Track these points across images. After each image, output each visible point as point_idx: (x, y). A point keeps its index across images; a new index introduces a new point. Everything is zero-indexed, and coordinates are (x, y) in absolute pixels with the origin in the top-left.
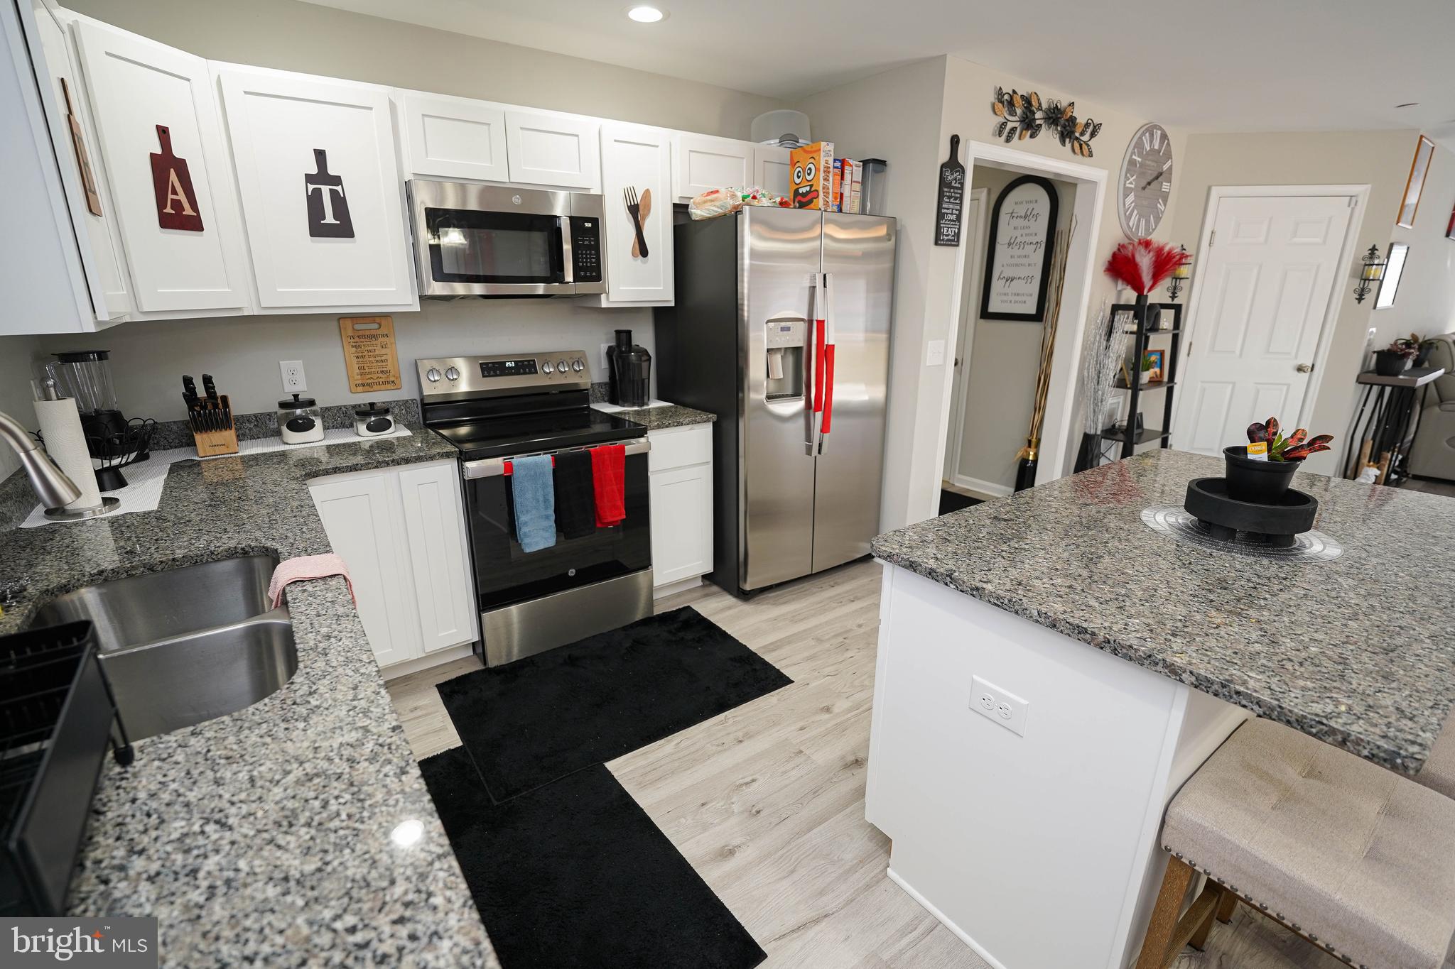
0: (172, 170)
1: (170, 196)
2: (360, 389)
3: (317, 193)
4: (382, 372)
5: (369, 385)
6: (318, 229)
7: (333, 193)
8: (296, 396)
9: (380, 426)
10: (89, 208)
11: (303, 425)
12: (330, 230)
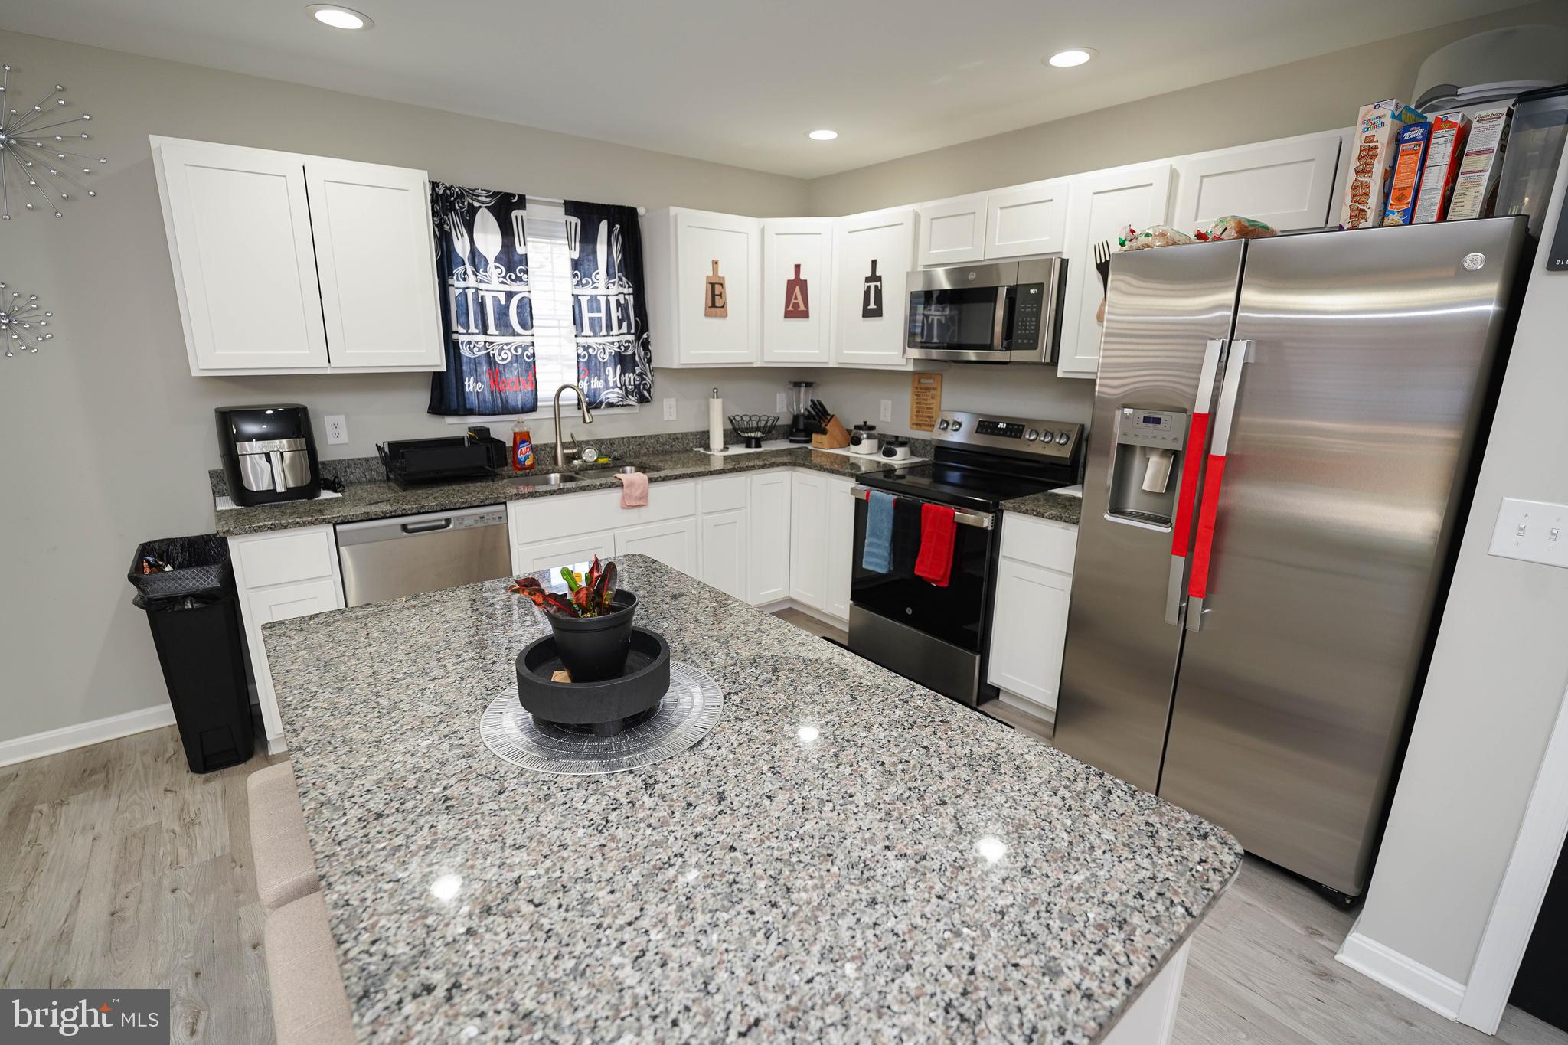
0: (797, 288)
1: (793, 301)
2: (915, 426)
3: (869, 287)
4: (929, 417)
5: (920, 425)
6: (867, 313)
7: (876, 286)
8: (865, 422)
9: (889, 453)
10: (707, 315)
11: (857, 441)
12: (871, 313)
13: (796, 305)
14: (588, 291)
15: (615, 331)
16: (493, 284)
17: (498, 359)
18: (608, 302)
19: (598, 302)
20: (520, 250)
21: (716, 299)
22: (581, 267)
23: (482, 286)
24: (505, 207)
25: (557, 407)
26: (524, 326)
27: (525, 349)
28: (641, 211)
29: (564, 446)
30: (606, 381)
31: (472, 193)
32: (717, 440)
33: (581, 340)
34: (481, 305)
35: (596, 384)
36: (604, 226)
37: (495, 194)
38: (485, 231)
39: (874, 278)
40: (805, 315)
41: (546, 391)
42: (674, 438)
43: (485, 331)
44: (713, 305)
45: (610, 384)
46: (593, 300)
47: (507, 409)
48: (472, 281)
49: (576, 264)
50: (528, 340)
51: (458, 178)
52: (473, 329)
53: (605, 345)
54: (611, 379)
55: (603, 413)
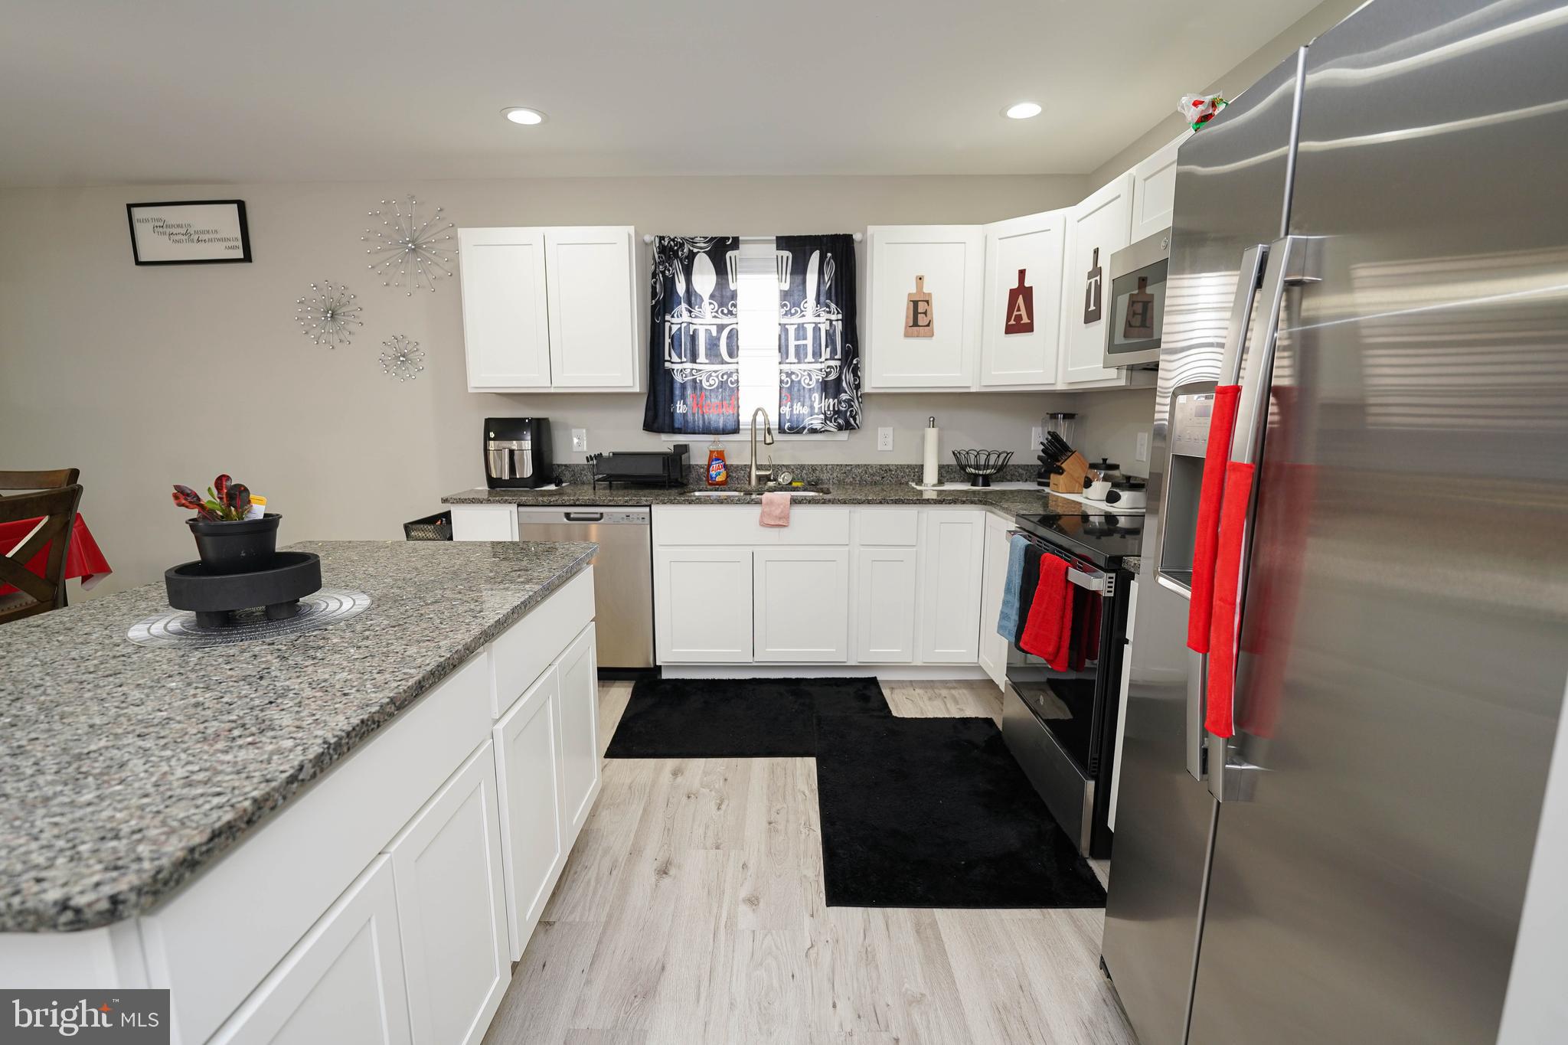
0: (1021, 296)
1: (1015, 313)
3: (1091, 283)
6: (1089, 317)
7: (1096, 282)
10: (907, 335)
12: (1092, 317)
13: (1019, 318)
14: (796, 320)
15: (821, 358)
16: (706, 319)
17: (705, 384)
18: (817, 330)
19: (804, 329)
20: (732, 287)
21: (919, 317)
22: (791, 299)
23: (694, 321)
24: (720, 249)
25: (755, 430)
26: (731, 355)
27: (730, 375)
28: (857, 237)
29: (759, 468)
30: (812, 407)
31: (692, 241)
32: (931, 476)
33: (786, 367)
34: (695, 338)
35: (799, 409)
36: (815, 257)
37: (712, 239)
38: (701, 273)
39: (1096, 271)
40: (1029, 328)
41: (746, 419)
42: (886, 469)
43: (694, 360)
44: (915, 324)
45: (813, 409)
46: (800, 328)
47: (707, 430)
48: (686, 317)
49: (785, 295)
50: (732, 367)
51: (676, 230)
52: (685, 358)
53: (809, 371)
54: (816, 405)
55: (804, 437)
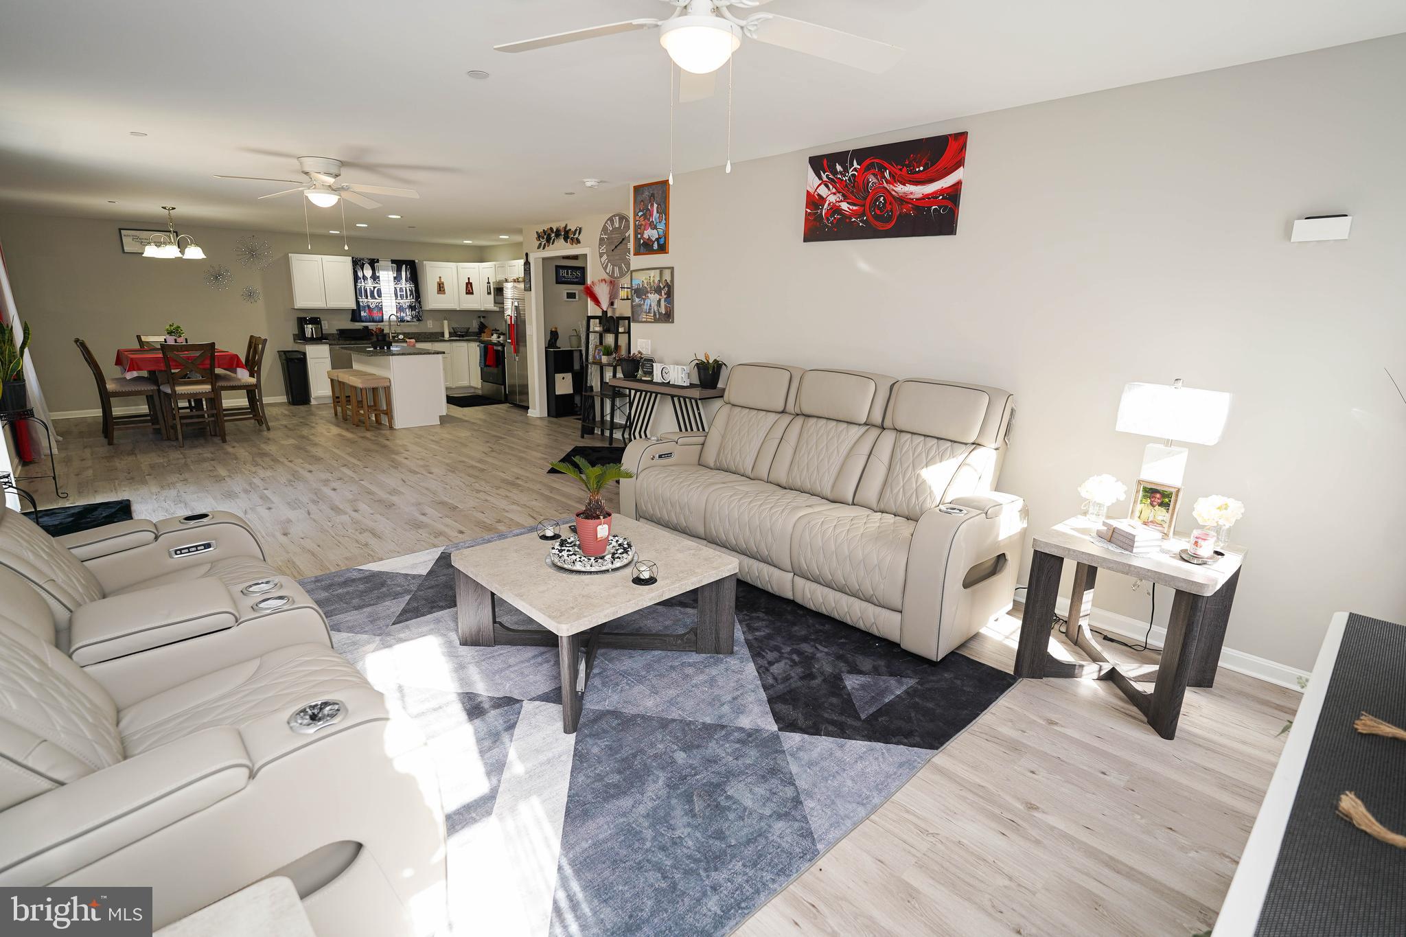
0: (469, 285)
3: (488, 285)
9: (499, 337)
10: (438, 293)
11: (492, 335)
12: (489, 293)
13: (469, 290)
14: (399, 286)
15: (409, 298)
16: (369, 285)
17: (371, 306)
18: (406, 289)
19: (403, 289)
20: (377, 274)
21: (441, 288)
22: (397, 279)
23: (366, 285)
24: (373, 263)
25: (390, 321)
26: (379, 296)
27: (380, 303)
28: (416, 261)
29: (392, 333)
30: (406, 314)
31: (363, 259)
32: (447, 336)
33: (397, 301)
34: (366, 291)
35: (402, 314)
36: (404, 266)
37: (370, 259)
38: (367, 269)
39: (489, 283)
40: (472, 293)
41: (386, 317)
42: (432, 333)
43: (367, 298)
44: (441, 290)
45: (408, 315)
46: (401, 289)
47: (374, 321)
48: (363, 284)
49: (395, 278)
50: (380, 301)
51: (359, 255)
52: (363, 297)
53: (406, 302)
54: (408, 313)
55: (405, 323)
